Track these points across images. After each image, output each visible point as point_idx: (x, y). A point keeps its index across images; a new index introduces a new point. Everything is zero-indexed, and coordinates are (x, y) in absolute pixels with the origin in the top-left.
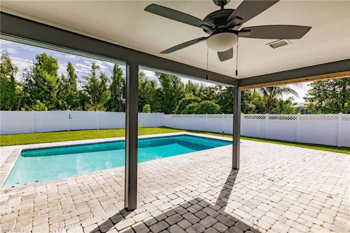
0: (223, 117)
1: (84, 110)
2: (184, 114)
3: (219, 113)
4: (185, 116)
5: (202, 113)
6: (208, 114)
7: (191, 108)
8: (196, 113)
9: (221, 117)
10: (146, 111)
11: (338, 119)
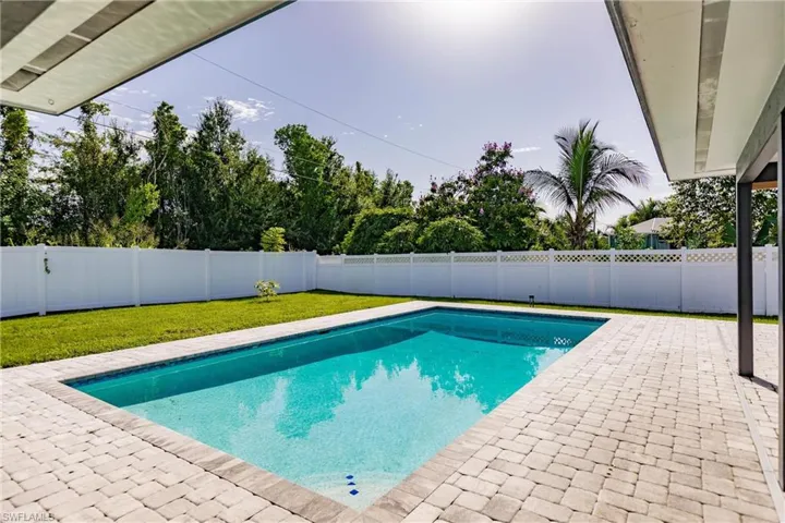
0: (499, 258)
1: (87, 245)
2: (382, 252)
3: (480, 249)
4: (387, 260)
5: (438, 250)
6: (457, 251)
7: (399, 237)
8: (422, 249)
9: (495, 259)
10: (272, 247)
11: (764, 257)
